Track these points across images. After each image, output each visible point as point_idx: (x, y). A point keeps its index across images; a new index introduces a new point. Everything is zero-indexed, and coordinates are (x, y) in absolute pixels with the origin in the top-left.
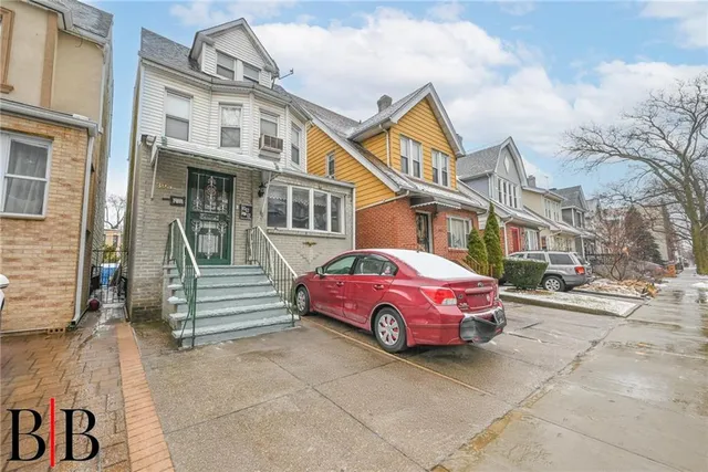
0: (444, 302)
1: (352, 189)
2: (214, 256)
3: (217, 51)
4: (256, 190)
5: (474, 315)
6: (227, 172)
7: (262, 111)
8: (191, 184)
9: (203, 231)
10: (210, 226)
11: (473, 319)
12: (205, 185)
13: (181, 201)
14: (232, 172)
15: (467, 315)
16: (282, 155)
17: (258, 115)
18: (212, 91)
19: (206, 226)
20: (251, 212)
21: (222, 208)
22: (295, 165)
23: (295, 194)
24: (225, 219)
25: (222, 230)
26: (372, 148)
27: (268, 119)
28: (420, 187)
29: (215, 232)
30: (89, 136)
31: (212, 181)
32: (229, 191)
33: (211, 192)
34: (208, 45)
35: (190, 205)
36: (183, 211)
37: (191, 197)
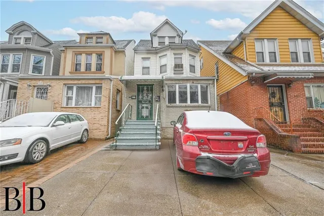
0: (188, 143)
1: (214, 80)
2: (147, 117)
3: (158, 37)
4: (161, 89)
5: (211, 155)
6: (150, 83)
7: (175, 54)
8: (138, 91)
9: (143, 108)
10: (145, 105)
11: (209, 158)
12: (143, 91)
13: (135, 97)
14: (152, 83)
15: (204, 154)
16: (184, 71)
17: (173, 56)
18: (157, 53)
19: (143, 105)
20: (159, 98)
21: (149, 98)
22: (193, 74)
23: (179, 88)
24: (151, 102)
25: (149, 107)
26: (236, 54)
27: (178, 57)
28: (266, 69)
29: (147, 108)
30: (111, 81)
31: (145, 88)
32: (152, 90)
33: (145, 92)
34: (155, 36)
35: (138, 98)
36: (135, 101)
37: (138, 95)
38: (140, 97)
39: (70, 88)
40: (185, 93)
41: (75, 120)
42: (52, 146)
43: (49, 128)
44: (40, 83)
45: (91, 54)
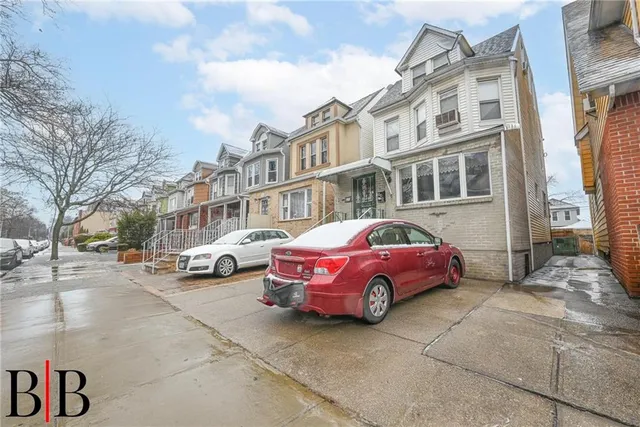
3: (412, 68)
7: (440, 93)
8: (355, 188)
12: (361, 186)
13: (350, 199)
17: (438, 99)
18: (410, 102)
20: (384, 196)
21: (370, 197)
24: (373, 205)
27: (448, 96)
31: (364, 181)
33: (364, 188)
34: (405, 70)
35: (355, 199)
36: (351, 205)
37: (355, 196)
38: (358, 197)
39: (285, 197)
40: (431, 178)
41: (274, 237)
42: (241, 264)
43: (238, 246)
44: (262, 195)
45: (315, 141)
